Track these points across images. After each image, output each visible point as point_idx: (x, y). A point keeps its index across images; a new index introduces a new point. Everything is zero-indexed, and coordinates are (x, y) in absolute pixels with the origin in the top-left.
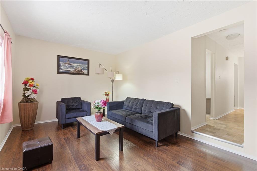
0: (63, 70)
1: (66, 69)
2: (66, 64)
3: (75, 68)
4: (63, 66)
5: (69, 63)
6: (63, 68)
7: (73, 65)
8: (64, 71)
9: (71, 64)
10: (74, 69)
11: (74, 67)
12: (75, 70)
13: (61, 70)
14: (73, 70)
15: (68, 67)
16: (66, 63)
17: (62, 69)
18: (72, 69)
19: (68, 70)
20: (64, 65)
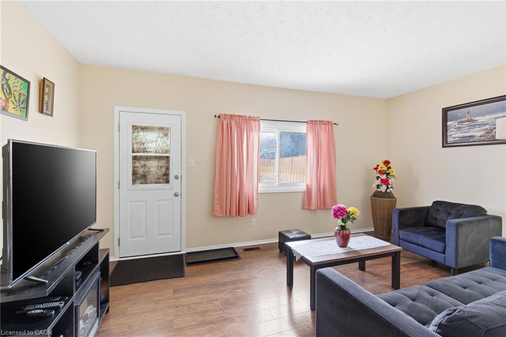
0: (454, 138)
1: (461, 135)
2: (463, 122)
3: (487, 127)
4: (455, 130)
5: (470, 118)
6: (456, 133)
7: (481, 119)
8: (458, 139)
9: (477, 118)
10: (486, 129)
11: (486, 124)
12: (487, 133)
13: (452, 140)
14: (482, 133)
15: (466, 128)
16: (463, 120)
17: (453, 136)
18: (478, 131)
19: (467, 137)
20: (457, 126)
